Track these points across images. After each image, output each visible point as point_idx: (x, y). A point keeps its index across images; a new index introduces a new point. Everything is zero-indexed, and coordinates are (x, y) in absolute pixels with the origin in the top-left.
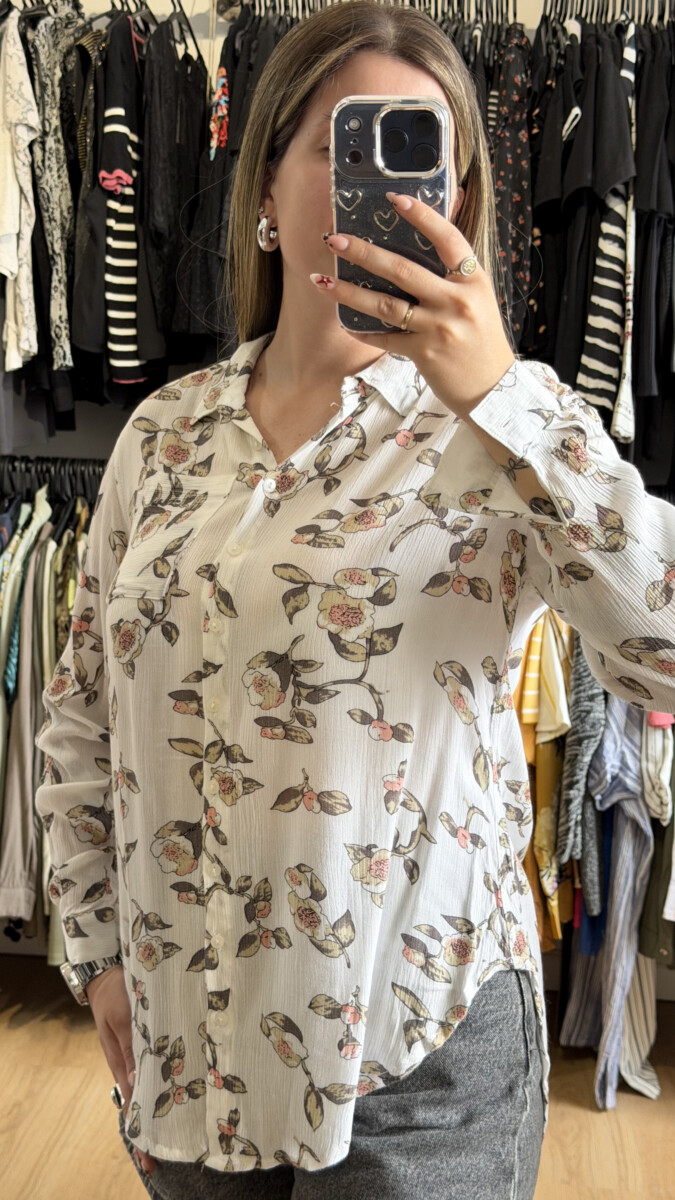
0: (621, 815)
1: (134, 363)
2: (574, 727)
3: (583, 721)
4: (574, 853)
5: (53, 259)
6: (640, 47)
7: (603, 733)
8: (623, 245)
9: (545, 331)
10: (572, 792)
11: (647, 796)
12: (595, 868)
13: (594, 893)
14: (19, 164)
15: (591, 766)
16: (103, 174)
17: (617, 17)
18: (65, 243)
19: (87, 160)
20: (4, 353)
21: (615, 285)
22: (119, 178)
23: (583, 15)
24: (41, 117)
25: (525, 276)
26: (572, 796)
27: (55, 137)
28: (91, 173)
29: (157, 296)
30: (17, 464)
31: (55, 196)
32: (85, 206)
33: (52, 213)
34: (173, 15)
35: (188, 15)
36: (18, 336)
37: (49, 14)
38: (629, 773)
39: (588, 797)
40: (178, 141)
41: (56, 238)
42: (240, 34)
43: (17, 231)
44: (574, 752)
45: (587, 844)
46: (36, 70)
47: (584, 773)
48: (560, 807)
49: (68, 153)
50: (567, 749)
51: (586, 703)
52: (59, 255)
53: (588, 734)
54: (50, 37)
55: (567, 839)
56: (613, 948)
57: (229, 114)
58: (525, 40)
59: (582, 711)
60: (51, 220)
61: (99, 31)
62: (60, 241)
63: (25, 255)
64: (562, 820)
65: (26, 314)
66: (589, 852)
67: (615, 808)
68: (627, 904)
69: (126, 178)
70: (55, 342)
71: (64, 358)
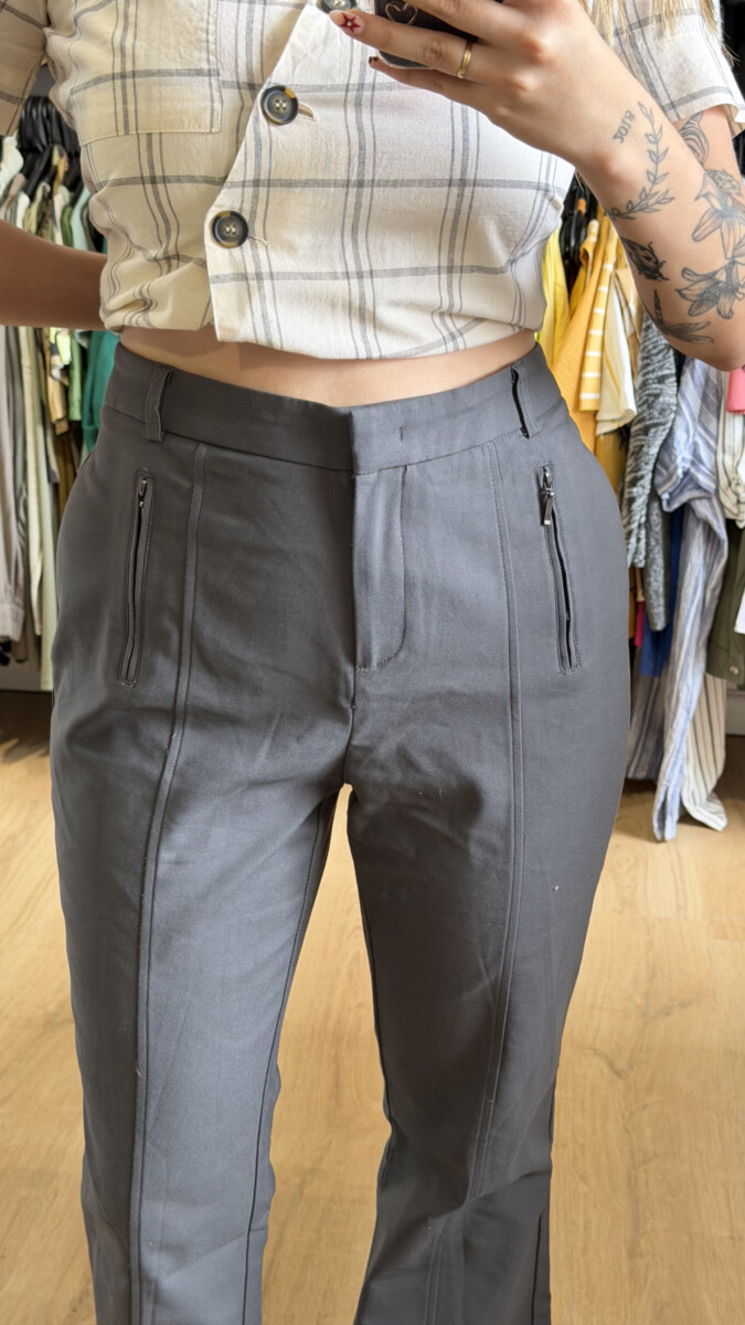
0: (691, 516)
2: (638, 415)
3: (650, 407)
4: (636, 561)
7: (674, 420)
10: (635, 490)
11: (721, 494)
12: (661, 578)
13: (659, 605)
15: (657, 460)
26: (635, 495)
38: (702, 467)
39: (654, 496)
44: (639, 443)
45: (651, 550)
47: (650, 467)
50: (632, 440)
51: (654, 386)
53: (655, 421)
56: (677, 668)
59: (649, 395)
66: (654, 559)
67: (685, 509)
68: (695, 617)
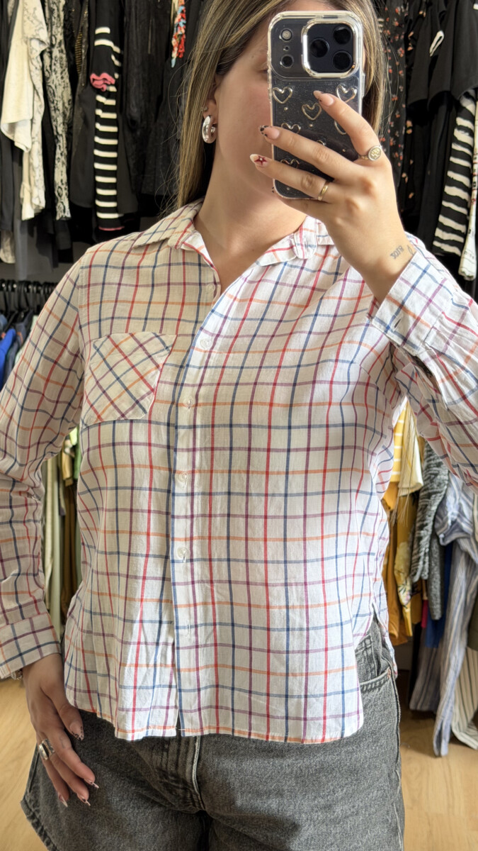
0: (457, 548)
1: (115, 216)
2: (425, 485)
3: (432, 481)
4: (423, 575)
5: (57, 138)
7: (446, 490)
8: (472, 134)
9: (413, 197)
10: (422, 532)
11: (476, 536)
12: (438, 586)
13: (437, 604)
14: (33, 68)
15: (437, 513)
16: (93, 76)
18: (66, 127)
19: (82, 65)
20: (21, 207)
21: (465, 163)
22: (105, 79)
24: (50, 34)
25: (399, 156)
26: (422, 535)
27: (59, 49)
28: (85, 75)
29: (132, 166)
30: (30, 287)
31: (59, 92)
32: (80, 101)
33: (57, 104)
36: (31, 194)
38: (464, 519)
39: (434, 535)
40: (149, 52)
41: (59, 123)
43: (31, 118)
44: (425, 503)
45: (433, 569)
47: (432, 518)
48: (414, 542)
49: (69, 60)
50: (420, 501)
51: (435, 469)
52: (61, 135)
53: (435, 490)
55: (417, 565)
56: (449, 643)
57: (186, 33)
59: (431, 474)
60: (56, 109)
62: (62, 125)
63: (37, 135)
64: (415, 552)
65: (37, 178)
66: (434, 574)
67: (454, 544)
68: (460, 612)
69: (111, 80)
70: (58, 200)
71: (64, 211)
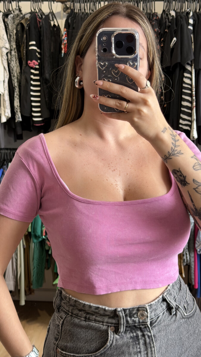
1: (40, 119)
6: (194, 19)
8: (191, 79)
14: (3, 59)
16: (29, 62)
17: (186, 10)
19: (24, 57)
20: (1, 117)
21: (189, 92)
22: (34, 63)
23: (176, 9)
24: (10, 45)
27: (14, 51)
28: (26, 61)
31: (15, 69)
32: (24, 72)
33: (14, 74)
34: (50, 13)
35: (54, 12)
36: (5, 112)
37: (12, 13)
40: (52, 51)
41: (15, 82)
42: (70, 18)
43: (3, 80)
46: (8, 31)
49: (18, 55)
52: (16, 87)
54: (12, 20)
57: (67, 43)
58: (158, 17)
60: (14, 76)
61: (27, 18)
62: (17, 83)
63: (6, 87)
65: (7, 105)
69: (36, 63)
70: (16, 113)
71: (19, 118)
